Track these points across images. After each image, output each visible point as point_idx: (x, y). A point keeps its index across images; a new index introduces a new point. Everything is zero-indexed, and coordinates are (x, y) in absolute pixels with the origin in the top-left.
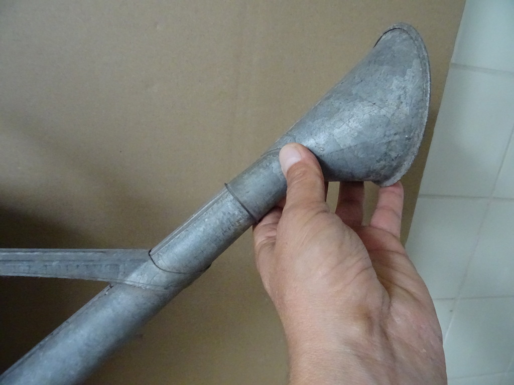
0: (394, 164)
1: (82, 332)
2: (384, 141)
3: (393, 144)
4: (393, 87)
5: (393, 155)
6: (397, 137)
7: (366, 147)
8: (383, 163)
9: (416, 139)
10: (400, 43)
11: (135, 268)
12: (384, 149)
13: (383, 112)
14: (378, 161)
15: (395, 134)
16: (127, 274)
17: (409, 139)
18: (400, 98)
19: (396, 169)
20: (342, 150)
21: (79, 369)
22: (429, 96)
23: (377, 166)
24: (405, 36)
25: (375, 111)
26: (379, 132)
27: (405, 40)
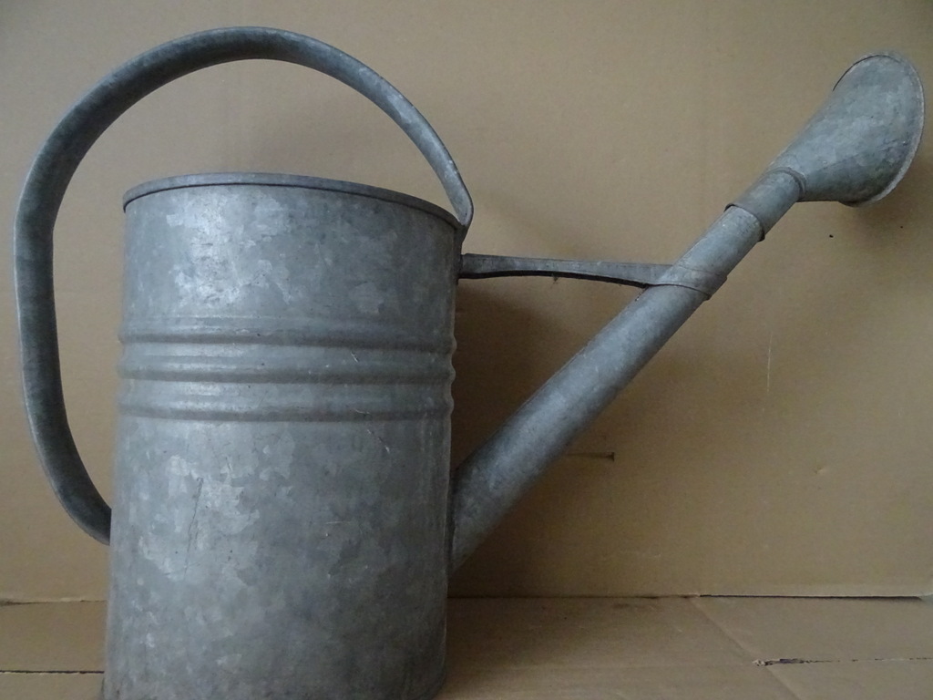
0: (891, 171)
1: (623, 329)
2: (884, 149)
3: (892, 151)
4: (888, 101)
5: (892, 161)
6: (895, 144)
7: (866, 155)
8: (880, 170)
9: (913, 144)
10: (883, 66)
11: (664, 271)
12: (883, 156)
13: (882, 123)
14: (877, 169)
15: (894, 141)
16: (657, 276)
17: (905, 144)
18: (895, 110)
19: (892, 177)
20: (845, 160)
21: (622, 365)
22: (923, 104)
23: (876, 174)
24: (886, 60)
25: (874, 123)
26: (879, 141)
27: (887, 64)
